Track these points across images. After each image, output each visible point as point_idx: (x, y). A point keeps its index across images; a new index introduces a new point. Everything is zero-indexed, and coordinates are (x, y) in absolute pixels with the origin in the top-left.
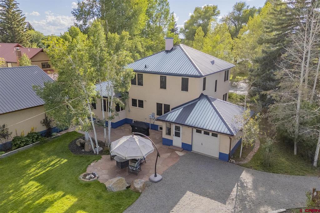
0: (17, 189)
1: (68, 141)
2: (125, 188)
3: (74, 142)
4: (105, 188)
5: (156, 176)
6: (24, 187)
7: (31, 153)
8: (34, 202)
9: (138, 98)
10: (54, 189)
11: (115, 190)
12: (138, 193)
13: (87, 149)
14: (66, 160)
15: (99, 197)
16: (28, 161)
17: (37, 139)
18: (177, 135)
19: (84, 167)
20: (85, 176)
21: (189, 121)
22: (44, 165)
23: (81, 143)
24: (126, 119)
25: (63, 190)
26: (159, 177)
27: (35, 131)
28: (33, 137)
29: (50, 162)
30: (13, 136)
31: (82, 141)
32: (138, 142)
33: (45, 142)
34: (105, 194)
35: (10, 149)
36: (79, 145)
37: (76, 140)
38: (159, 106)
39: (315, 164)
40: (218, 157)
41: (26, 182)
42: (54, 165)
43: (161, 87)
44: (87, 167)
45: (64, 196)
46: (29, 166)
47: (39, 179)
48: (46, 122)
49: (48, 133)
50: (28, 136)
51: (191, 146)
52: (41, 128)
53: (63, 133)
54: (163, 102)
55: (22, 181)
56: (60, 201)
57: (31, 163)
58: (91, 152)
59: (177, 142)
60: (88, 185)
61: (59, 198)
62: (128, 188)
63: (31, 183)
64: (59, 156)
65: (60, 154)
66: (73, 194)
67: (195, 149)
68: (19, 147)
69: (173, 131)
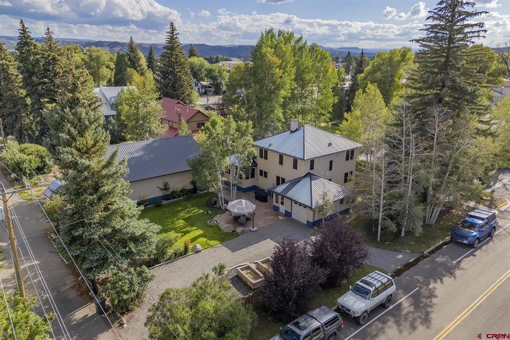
0: (173, 222)
1: (207, 198)
2: (231, 231)
3: (210, 200)
4: (219, 229)
5: (253, 228)
6: (176, 222)
7: (182, 203)
8: (181, 230)
9: (264, 170)
10: (192, 225)
11: (226, 231)
12: (238, 235)
13: (217, 206)
14: (202, 211)
15: (215, 233)
16: (180, 208)
17: (186, 194)
18: (282, 203)
19: (212, 216)
20: (211, 221)
21: (289, 194)
22: (189, 212)
23: (214, 201)
24: (255, 186)
25: (197, 227)
26: (255, 229)
27: (185, 188)
28: (184, 192)
29: (193, 210)
30: (171, 190)
31: (216, 199)
32: (244, 204)
33: (191, 197)
34: (219, 232)
35: (169, 199)
36: (213, 202)
37: (212, 198)
38: (278, 178)
39: (379, 239)
40: (306, 223)
41: (178, 220)
42: (195, 213)
43: (280, 164)
44: (214, 217)
45: (196, 229)
46: (180, 211)
47: (185, 219)
48: (193, 183)
49: (194, 190)
50: (180, 191)
51: (290, 214)
52: (190, 187)
53: (205, 191)
54: (281, 176)
55: (175, 219)
56: (194, 231)
57: (182, 210)
58: (220, 208)
59: (282, 209)
60: (211, 226)
61: (194, 230)
62: (234, 231)
63: (181, 221)
64: (198, 208)
65: (199, 207)
66: (202, 229)
67: (294, 216)
68: (175, 198)
69: (280, 200)
